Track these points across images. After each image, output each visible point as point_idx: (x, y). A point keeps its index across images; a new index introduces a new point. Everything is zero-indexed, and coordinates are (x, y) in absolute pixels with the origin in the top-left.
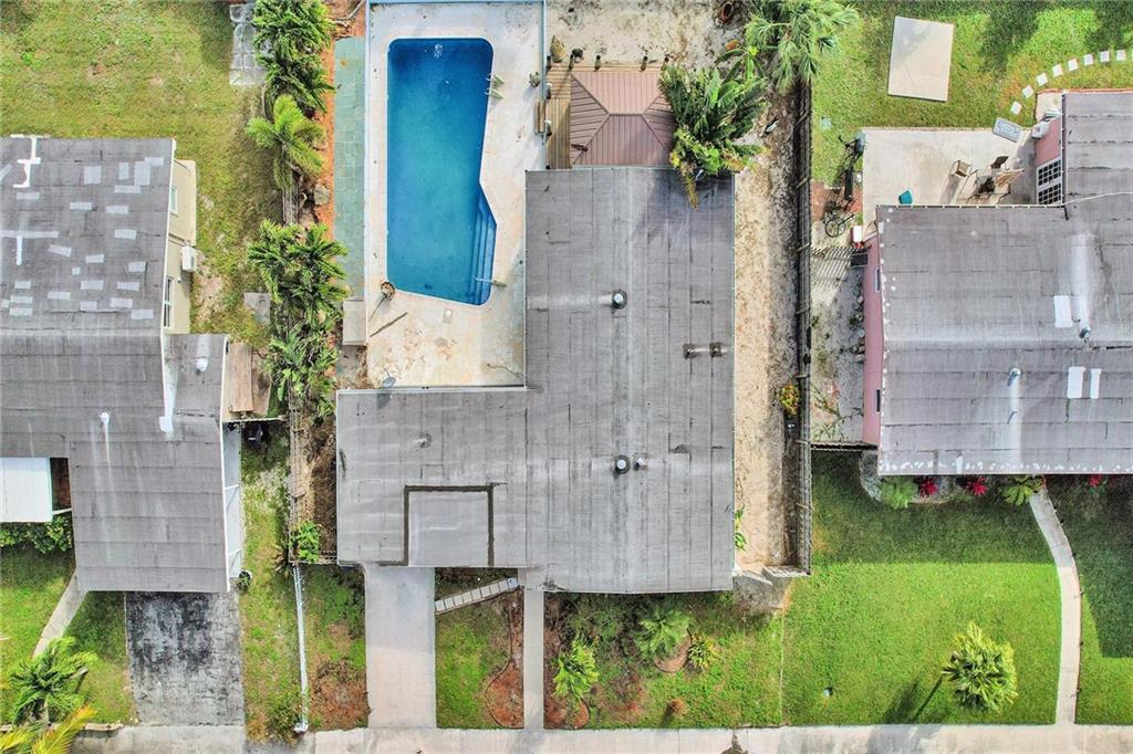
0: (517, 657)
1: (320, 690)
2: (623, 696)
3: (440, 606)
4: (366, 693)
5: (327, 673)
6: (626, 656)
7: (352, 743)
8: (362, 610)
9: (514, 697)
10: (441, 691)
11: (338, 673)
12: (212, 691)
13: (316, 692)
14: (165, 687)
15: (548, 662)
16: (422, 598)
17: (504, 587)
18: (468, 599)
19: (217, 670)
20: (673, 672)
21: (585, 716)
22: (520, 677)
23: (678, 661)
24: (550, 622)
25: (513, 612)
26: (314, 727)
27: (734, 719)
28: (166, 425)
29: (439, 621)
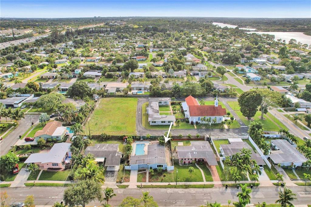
0: (146, 176)
2: (157, 179)
4: (130, 179)
6: (157, 176)
7: (127, 183)
11: (127, 178)
12: (113, 179)
13: (125, 179)
15: (149, 176)
16: (136, 173)
17: (144, 171)
18: (141, 172)
19: (114, 177)
20: (162, 177)
21: (153, 181)
22: (146, 178)
23: (162, 176)
24: (149, 174)
25: (145, 173)
26: (124, 182)
27: (169, 181)
28: (116, 155)
29: (138, 174)
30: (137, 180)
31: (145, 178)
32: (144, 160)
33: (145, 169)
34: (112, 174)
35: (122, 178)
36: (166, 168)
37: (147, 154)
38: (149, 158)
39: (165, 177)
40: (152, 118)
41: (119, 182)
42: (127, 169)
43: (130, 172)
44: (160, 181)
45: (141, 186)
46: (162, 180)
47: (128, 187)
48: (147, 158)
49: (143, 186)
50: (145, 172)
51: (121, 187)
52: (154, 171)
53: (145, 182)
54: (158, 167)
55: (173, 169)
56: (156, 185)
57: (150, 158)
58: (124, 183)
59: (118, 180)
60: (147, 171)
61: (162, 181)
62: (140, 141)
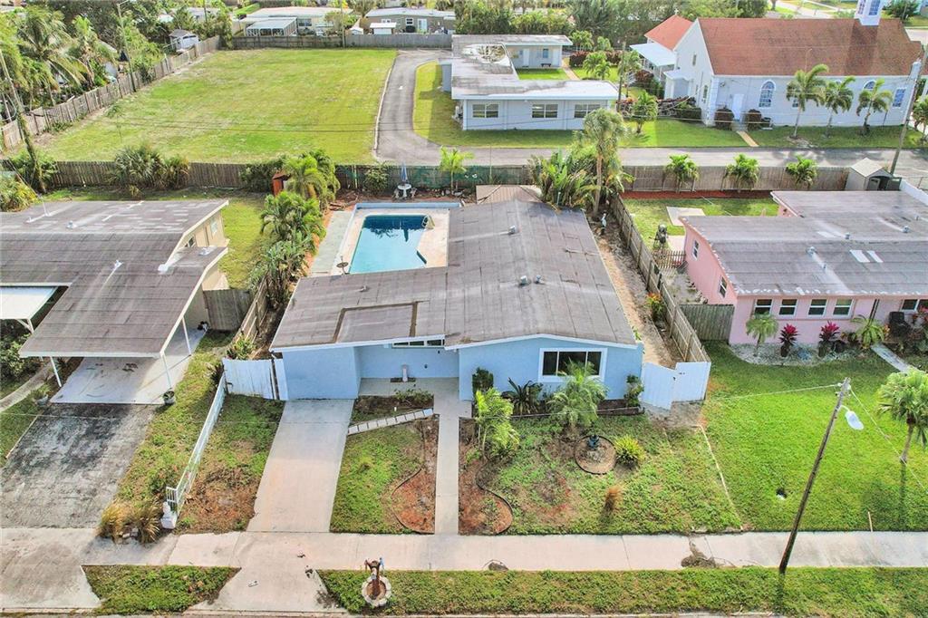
0: (430, 464)
1: (204, 493)
2: (550, 499)
3: (354, 430)
4: (255, 498)
5: (218, 478)
6: (549, 462)
7: (221, 546)
8: (273, 433)
9: (424, 499)
10: (342, 493)
11: (230, 479)
12: (79, 492)
13: (198, 494)
14: (27, 488)
15: (464, 468)
16: (336, 425)
17: (419, 414)
18: (383, 423)
19: (97, 473)
20: (602, 474)
21: (506, 518)
22: (432, 482)
23: (606, 466)
24: (466, 438)
25: (428, 433)
26: (183, 527)
27: (685, 520)
28: (163, 268)
29: (350, 438)
30: (337, 511)
31: (419, 481)
32: (415, 305)
33: (420, 389)
34: (92, 433)
35: (159, 490)
36: (631, 380)
37: (443, 263)
38: (458, 293)
39: (638, 477)
40: (478, 87)
41: (128, 524)
42: (248, 392)
43: (276, 418)
44: (593, 516)
45: (376, 588)
46: (609, 505)
47: (211, 595)
48: (442, 295)
49: (397, 576)
50: (420, 424)
51: (133, 598)
52: (516, 411)
53: (421, 526)
54: (548, 369)
55: (698, 395)
56: (546, 576)
57: (475, 291)
58: (186, 539)
59: (122, 511)
60: (438, 408)
61: (608, 521)
62: (395, 200)
